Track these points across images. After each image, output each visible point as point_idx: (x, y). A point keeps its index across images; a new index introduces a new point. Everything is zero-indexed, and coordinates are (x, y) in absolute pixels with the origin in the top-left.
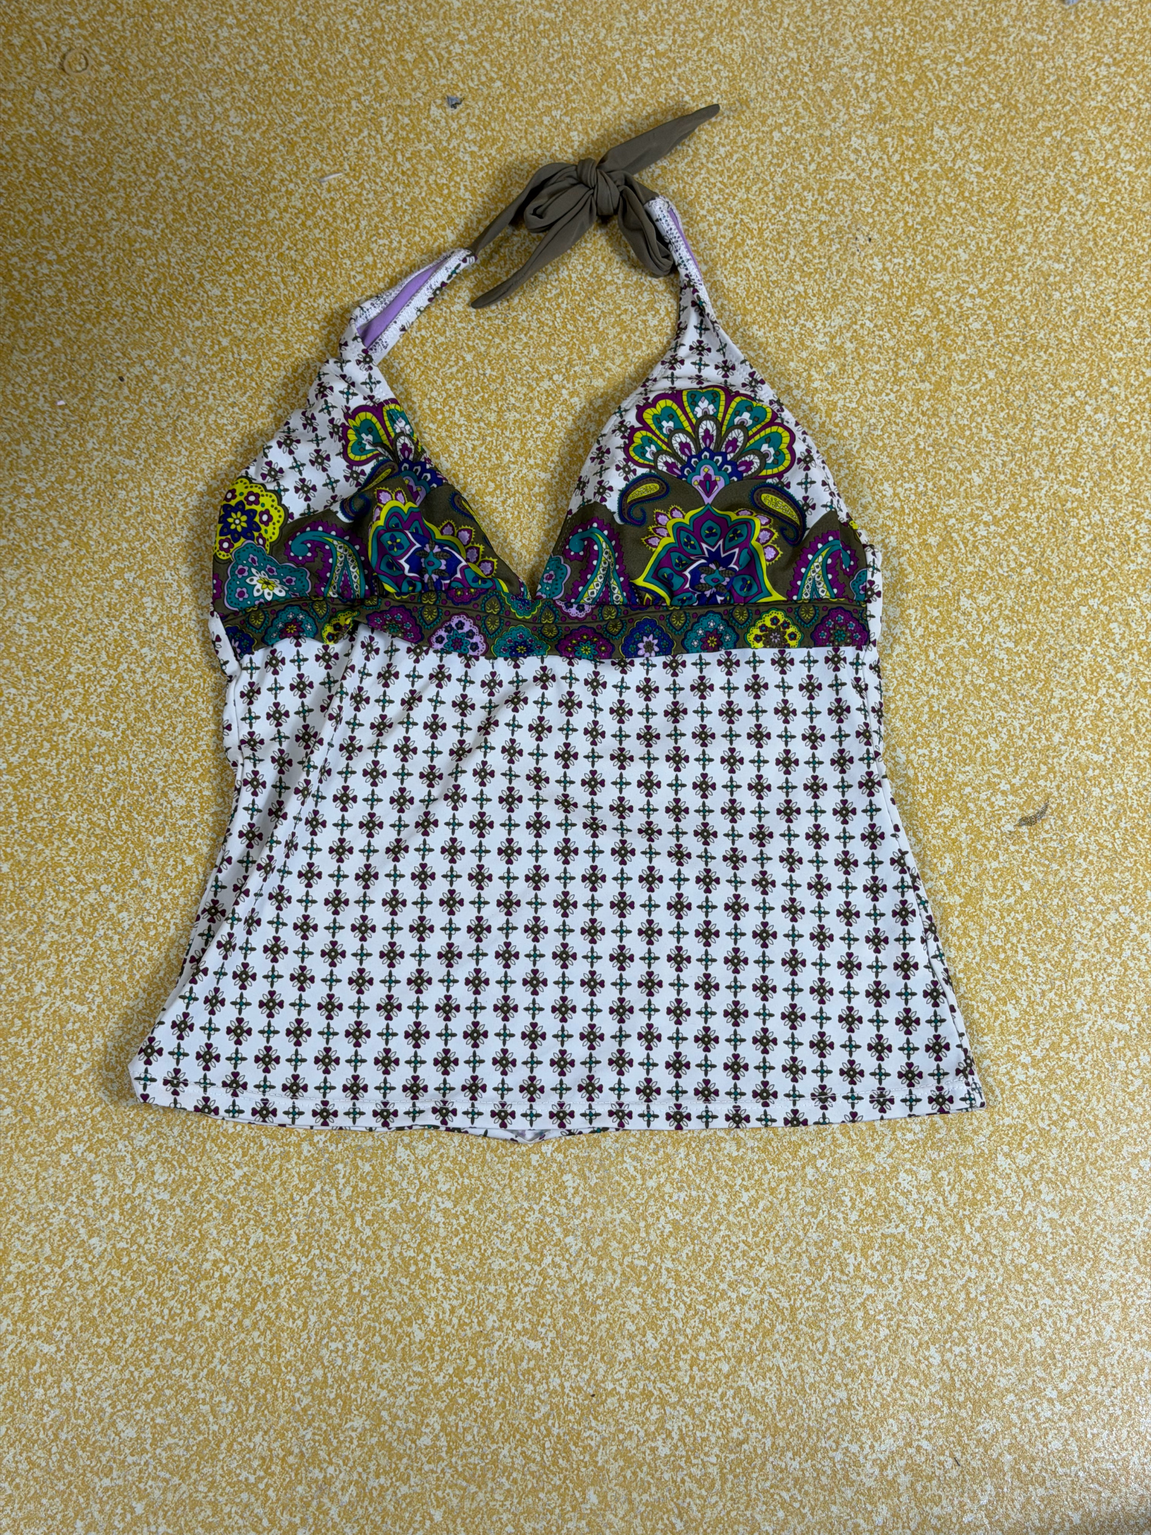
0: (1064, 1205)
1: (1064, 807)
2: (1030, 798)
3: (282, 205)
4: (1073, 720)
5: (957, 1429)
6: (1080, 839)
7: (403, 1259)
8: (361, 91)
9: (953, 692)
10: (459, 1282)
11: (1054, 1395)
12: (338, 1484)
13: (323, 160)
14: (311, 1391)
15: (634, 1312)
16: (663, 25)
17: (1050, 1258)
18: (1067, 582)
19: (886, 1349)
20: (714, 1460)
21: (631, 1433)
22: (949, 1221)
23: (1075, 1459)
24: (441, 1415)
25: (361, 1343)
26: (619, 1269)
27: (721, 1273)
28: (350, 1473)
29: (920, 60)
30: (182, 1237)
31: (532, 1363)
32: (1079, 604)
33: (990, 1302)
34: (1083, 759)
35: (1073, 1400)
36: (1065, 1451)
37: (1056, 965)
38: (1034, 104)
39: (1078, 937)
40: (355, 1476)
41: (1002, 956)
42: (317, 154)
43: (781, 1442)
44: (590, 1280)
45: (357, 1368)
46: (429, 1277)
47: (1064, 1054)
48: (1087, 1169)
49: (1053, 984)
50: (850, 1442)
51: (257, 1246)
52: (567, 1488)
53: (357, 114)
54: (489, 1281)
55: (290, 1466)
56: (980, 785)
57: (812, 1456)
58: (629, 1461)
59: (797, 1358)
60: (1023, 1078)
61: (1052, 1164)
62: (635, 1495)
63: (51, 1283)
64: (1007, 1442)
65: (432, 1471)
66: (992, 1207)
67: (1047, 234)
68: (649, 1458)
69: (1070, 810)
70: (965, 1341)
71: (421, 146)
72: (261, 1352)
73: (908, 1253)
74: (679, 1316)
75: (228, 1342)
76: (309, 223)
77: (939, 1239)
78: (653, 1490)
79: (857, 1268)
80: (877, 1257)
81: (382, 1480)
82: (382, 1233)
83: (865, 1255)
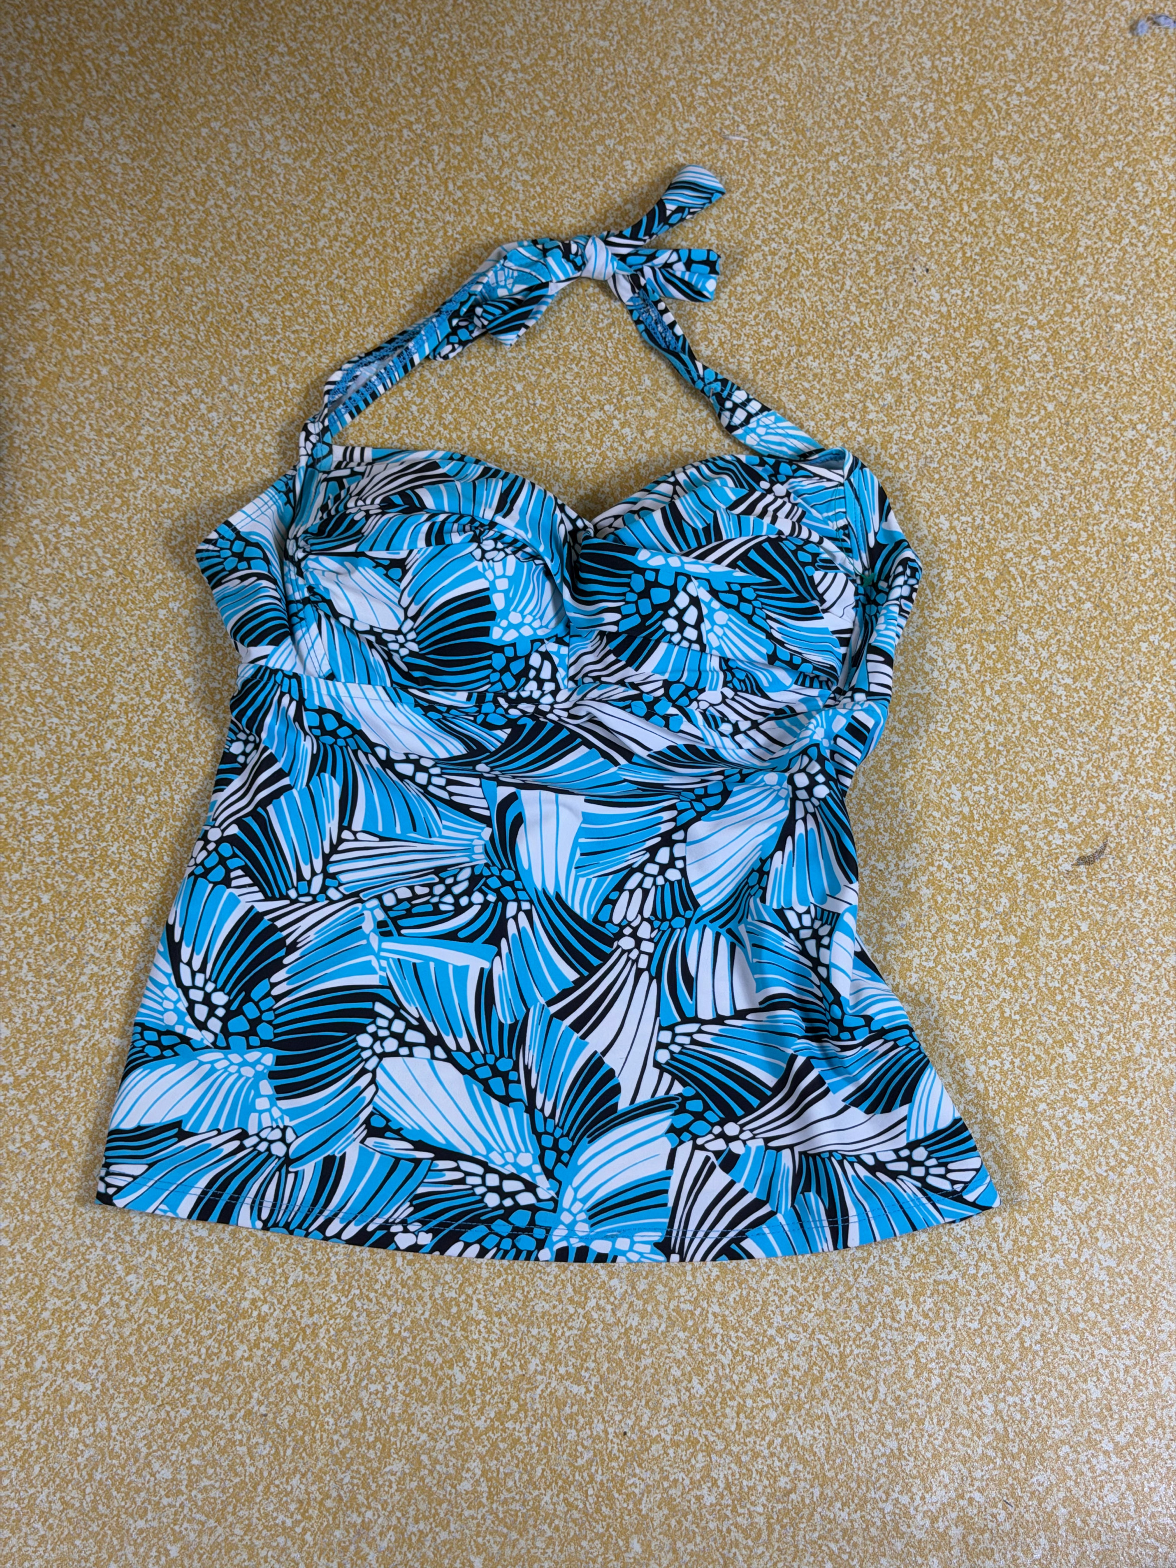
0: (1122, 1254)
1: (1123, 847)
2: (1088, 836)
3: (332, 233)
4: (1132, 758)
5: (1010, 1481)
6: (1140, 879)
7: (445, 1300)
8: (412, 119)
9: (1010, 728)
10: (501, 1324)
11: (1110, 1447)
12: (377, 1529)
13: (374, 188)
14: (350, 1433)
15: (679, 1357)
16: (718, 54)
17: (1107, 1307)
18: (1127, 617)
19: (937, 1398)
20: (760, 1509)
21: (676, 1481)
22: (1003, 1269)
23: (1132, 1514)
24: (482, 1459)
25: (401, 1386)
26: (665, 1314)
27: (768, 1319)
28: (388, 1518)
29: (980, 89)
30: (220, 1275)
31: (575, 1408)
32: (1139, 640)
33: (1045, 1352)
34: (1143, 798)
35: (1130, 1453)
36: (1121, 1505)
37: (1114, 1008)
38: (1095, 134)
39: (1138, 979)
40: (394, 1521)
41: (1059, 998)
42: (367, 182)
43: (829, 1492)
44: (635, 1324)
45: (397, 1410)
46: (470, 1319)
47: (1122, 1099)
48: (1146, 1216)
49: (1111, 1027)
50: (901, 1493)
51: (296, 1285)
52: (610, 1536)
53: (408, 142)
54: (532, 1324)
55: (328, 1510)
56: (1037, 824)
57: (861, 1507)
58: (673, 1510)
59: (846, 1406)
60: (1080, 1122)
61: (1109, 1210)
62: (679, 1544)
63: (88, 1320)
64: (1061, 1495)
65: (473, 1518)
66: (1047, 1254)
67: (1108, 265)
68: (694, 1507)
69: (1129, 850)
70: (1019, 1391)
71: (473, 175)
72: (300, 1393)
73: (961, 1300)
74: (726, 1361)
75: (265, 1382)
76: (359, 251)
77: (993, 1287)
78: (698, 1539)
79: (909, 1315)
80: (929, 1304)
81: (422, 1526)
82: (423, 1273)
83: (916, 1302)
